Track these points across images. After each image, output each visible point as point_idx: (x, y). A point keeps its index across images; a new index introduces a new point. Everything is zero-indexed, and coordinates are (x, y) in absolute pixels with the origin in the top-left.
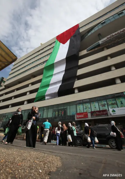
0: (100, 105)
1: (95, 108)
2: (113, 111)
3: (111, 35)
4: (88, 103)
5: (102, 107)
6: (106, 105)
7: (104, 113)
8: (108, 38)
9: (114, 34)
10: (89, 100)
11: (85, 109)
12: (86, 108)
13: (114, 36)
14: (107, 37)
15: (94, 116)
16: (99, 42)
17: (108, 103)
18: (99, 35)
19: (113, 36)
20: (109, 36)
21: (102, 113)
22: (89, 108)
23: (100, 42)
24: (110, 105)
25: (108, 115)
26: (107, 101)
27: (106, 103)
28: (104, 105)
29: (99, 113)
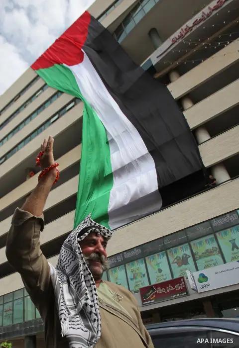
0: (173, 263)
1: (159, 274)
2: (202, 279)
3: (184, 27)
4: (140, 261)
5: (180, 266)
6: (190, 260)
7: (178, 287)
8: (174, 41)
9: (190, 23)
10: (139, 251)
11: (131, 279)
12: (135, 278)
13: (191, 28)
14: (173, 37)
15: (150, 300)
16: (150, 60)
17: (194, 251)
18: (153, 31)
19: (189, 29)
20: (176, 34)
21: (170, 288)
22: (144, 275)
23: (154, 58)
24: (200, 257)
25: (188, 294)
26: (193, 246)
27: (188, 252)
28: (184, 261)
29: (163, 291)
